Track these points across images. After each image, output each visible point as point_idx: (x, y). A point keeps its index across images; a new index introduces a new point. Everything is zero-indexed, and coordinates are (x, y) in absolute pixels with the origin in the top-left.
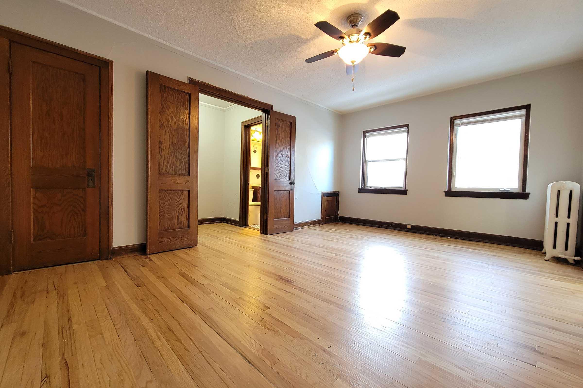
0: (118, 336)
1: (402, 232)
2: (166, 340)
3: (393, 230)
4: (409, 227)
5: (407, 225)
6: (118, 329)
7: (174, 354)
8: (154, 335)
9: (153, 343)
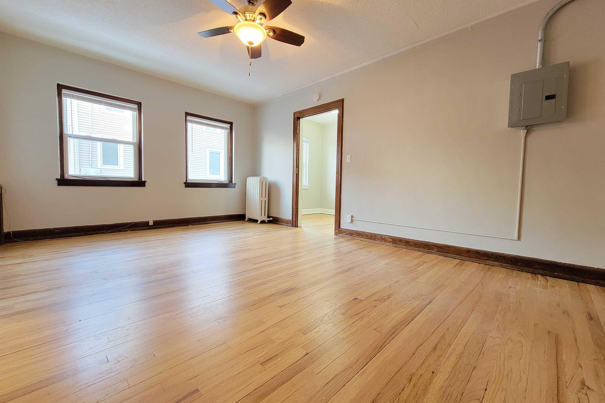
0: (486, 390)
1: (147, 231)
2: (450, 345)
3: (129, 232)
4: (151, 223)
5: (148, 222)
6: (479, 400)
7: (459, 335)
8: (453, 358)
9: (462, 353)
